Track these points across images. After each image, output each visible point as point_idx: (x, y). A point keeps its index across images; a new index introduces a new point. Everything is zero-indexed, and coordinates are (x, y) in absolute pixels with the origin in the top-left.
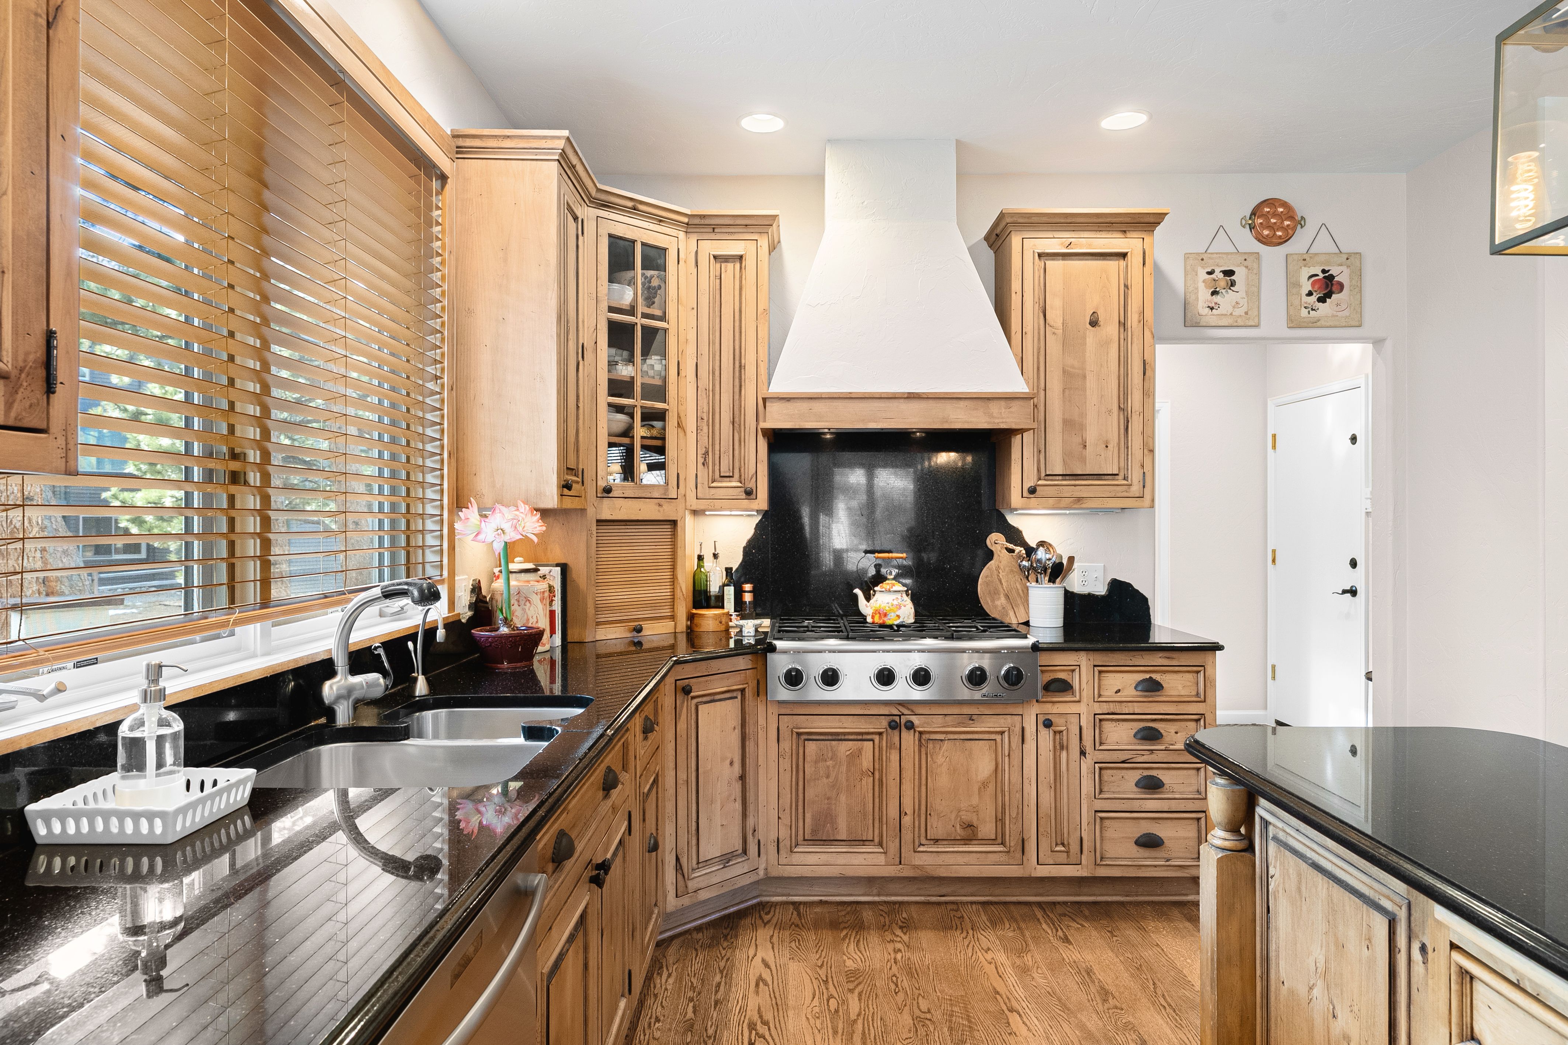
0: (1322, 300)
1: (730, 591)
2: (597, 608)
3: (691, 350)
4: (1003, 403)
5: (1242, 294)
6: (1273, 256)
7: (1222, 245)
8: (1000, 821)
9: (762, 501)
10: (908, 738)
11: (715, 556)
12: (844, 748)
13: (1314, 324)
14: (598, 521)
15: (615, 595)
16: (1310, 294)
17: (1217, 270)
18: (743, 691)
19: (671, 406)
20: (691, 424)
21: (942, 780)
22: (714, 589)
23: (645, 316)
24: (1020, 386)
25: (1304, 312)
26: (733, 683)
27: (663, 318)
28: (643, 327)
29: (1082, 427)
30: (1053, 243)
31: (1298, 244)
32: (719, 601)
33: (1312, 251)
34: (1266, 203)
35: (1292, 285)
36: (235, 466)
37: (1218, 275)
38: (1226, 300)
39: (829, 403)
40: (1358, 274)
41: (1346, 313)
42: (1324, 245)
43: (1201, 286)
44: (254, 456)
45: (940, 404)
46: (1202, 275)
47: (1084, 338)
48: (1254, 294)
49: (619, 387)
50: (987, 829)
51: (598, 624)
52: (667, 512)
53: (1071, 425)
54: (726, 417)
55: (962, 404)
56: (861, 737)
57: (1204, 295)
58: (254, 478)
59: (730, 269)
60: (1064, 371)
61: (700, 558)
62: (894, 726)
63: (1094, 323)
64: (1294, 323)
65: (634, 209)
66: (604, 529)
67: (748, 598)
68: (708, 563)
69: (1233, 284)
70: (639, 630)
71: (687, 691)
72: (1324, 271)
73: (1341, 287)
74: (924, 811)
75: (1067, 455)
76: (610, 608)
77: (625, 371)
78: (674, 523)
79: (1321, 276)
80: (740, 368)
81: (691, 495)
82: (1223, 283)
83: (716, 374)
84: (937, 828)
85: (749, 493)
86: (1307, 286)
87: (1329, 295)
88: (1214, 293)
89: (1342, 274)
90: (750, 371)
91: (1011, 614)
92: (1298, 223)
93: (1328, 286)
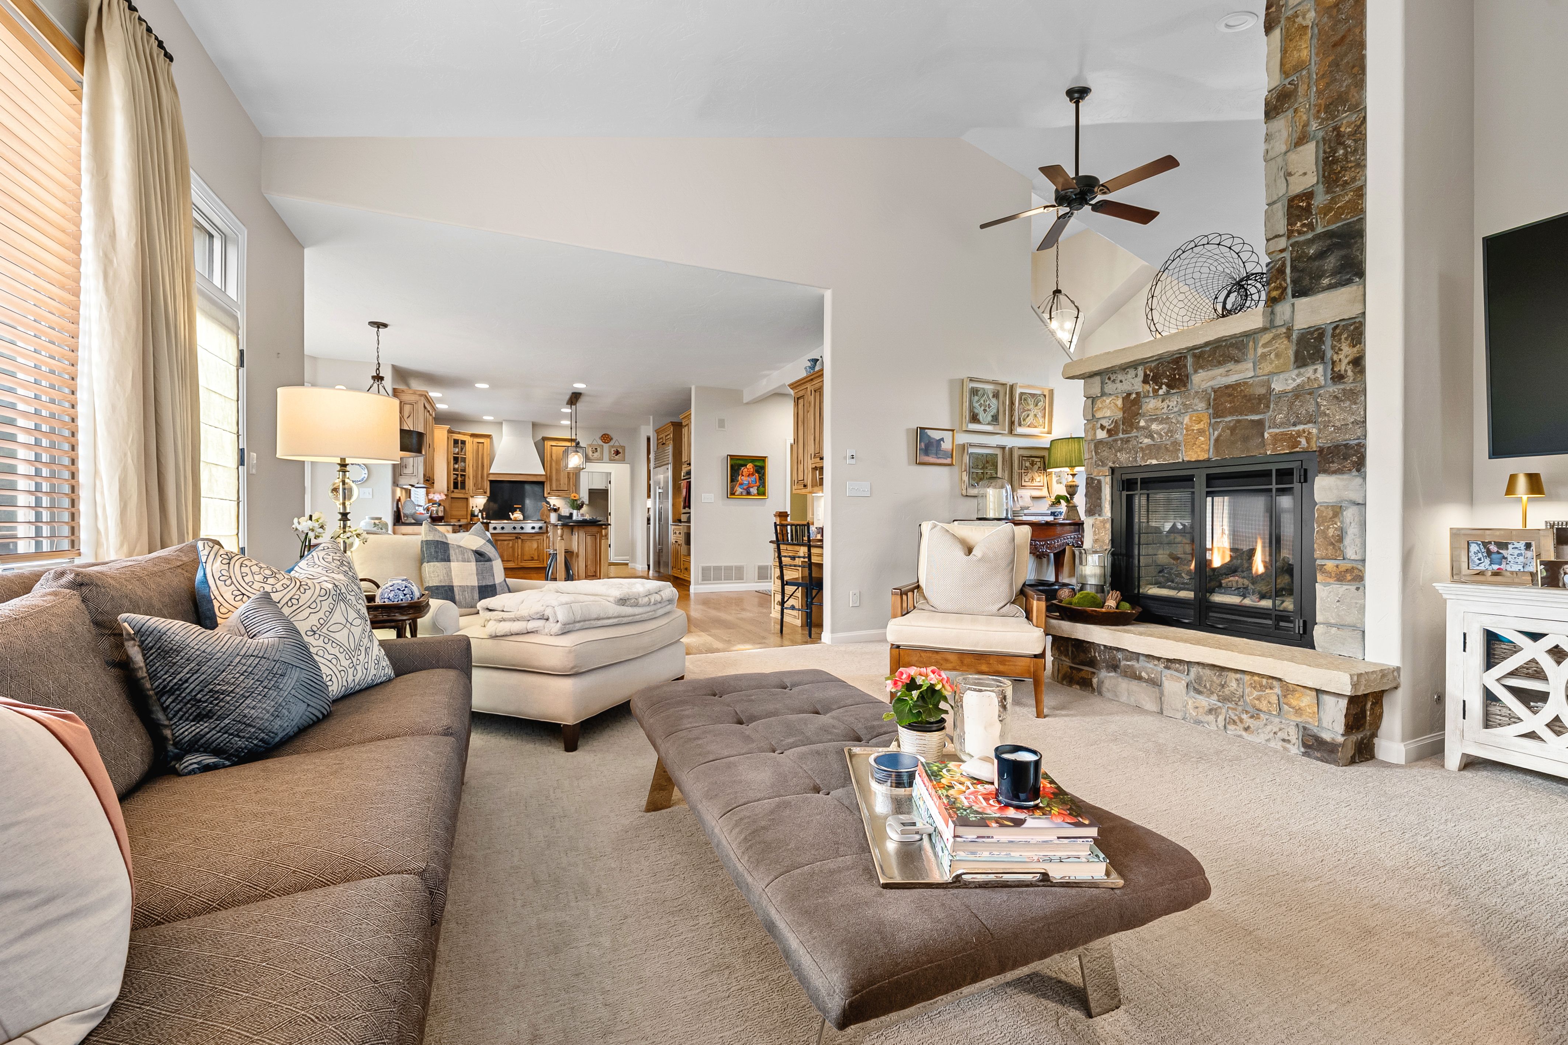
0: (616, 455)
1: (480, 514)
2: (451, 515)
3: (471, 462)
4: (540, 476)
5: (599, 453)
6: (606, 446)
7: (595, 443)
8: (538, 556)
9: (488, 494)
10: (520, 541)
11: (476, 506)
12: (506, 542)
13: (614, 460)
14: (451, 498)
15: (454, 513)
16: (614, 454)
19: (466, 474)
20: (471, 478)
21: (527, 549)
22: (476, 514)
23: (461, 455)
24: (544, 473)
25: (612, 458)
27: (465, 456)
28: (461, 457)
29: (560, 481)
30: (554, 443)
31: (611, 443)
32: (477, 516)
33: (614, 445)
34: (604, 435)
35: (610, 452)
37: (594, 449)
38: (596, 455)
39: (503, 475)
40: (624, 450)
41: (622, 458)
42: (617, 444)
43: (590, 451)
46: (590, 449)
48: (602, 453)
49: (454, 469)
50: (536, 558)
51: (451, 518)
53: (558, 480)
54: (480, 476)
56: (510, 540)
57: (591, 453)
59: (481, 445)
60: (556, 469)
62: (517, 538)
64: (610, 460)
65: (459, 433)
67: (484, 516)
69: (597, 451)
73: (620, 453)
74: (522, 554)
75: (556, 487)
77: (456, 466)
78: (467, 499)
79: (616, 450)
80: (483, 466)
81: (471, 494)
82: (595, 451)
83: (477, 467)
84: (526, 558)
85: (485, 493)
86: (613, 452)
88: (593, 453)
89: (620, 450)
90: (485, 466)
92: (611, 439)
93: (617, 453)
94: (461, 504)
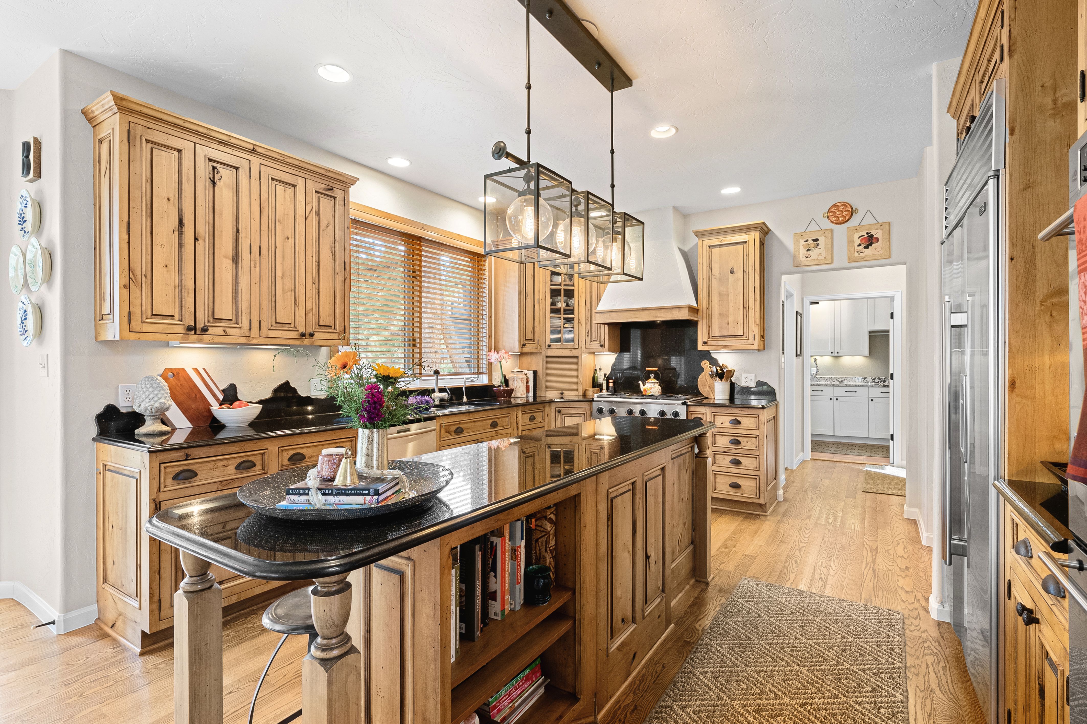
0: (866, 247)
1: (605, 383)
2: (546, 386)
3: (584, 295)
4: (677, 309)
5: (823, 249)
6: (841, 230)
7: (813, 227)
9: (607, 349)
11: (600, 369)
13: (862, 259)
14: (546, 356)
15: (553, 381)
16: (860, 245)
17: (810, 240)
18: (584, 414)
19: (575, 316)
20: (584, 322)
22: (600, 381)
23: (565, 285)
25: (856, 254)
26: (581, 411)
27: (573, 285)
28: (565, 290)
29: (727, 316)
30: (715, 241)
31: (855, 221)
32: (600, 386)
33: (861, 224)
34: (835, 205)
35: (851, 242)
36: (414, 343)
37: (810, 241)
38: (814, 253)
39: (616, 313)
40: (888, 232)
41: (881, 252)
42: (869, 220)
43: (801, 248)
44: (418, 340)
45: (654, 311)
46: (802, 242)
47: (728, 279)
48: (829, 248)
49: (555, 311)
51: (546, 391)
52: (574, 353)
53: (723, 316)
55: (662, 310)
57: (803, 252)
58: (418, 345)
60: (719, 293)
61: (596, 370)
63: (732, 272)
64: (851, 260)
66: (549, 359)
67: (611, 385)
68: (598, 371)
69: (818, 245)
70: (562, 393)
71: (559, 412)
72: (867, 233)
73: (877, 240)
75: (721, 328)
76: (553, 386)
77: (557, 305)
78: (577, 357)
79: (866, 236)
81: (584, 347)
82: (813, 245)
85: (602, 346)
86: (858, 242)
87: (871, 244)
88: (808, 250)
89: (877, 233)
91: (711, 394)
92: (853, 212)
93: (870, 240)
94: (568, 366)
